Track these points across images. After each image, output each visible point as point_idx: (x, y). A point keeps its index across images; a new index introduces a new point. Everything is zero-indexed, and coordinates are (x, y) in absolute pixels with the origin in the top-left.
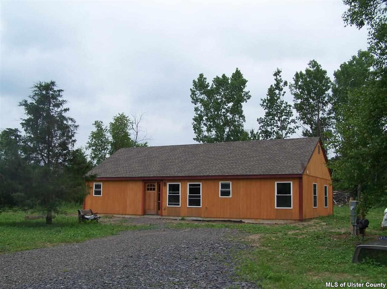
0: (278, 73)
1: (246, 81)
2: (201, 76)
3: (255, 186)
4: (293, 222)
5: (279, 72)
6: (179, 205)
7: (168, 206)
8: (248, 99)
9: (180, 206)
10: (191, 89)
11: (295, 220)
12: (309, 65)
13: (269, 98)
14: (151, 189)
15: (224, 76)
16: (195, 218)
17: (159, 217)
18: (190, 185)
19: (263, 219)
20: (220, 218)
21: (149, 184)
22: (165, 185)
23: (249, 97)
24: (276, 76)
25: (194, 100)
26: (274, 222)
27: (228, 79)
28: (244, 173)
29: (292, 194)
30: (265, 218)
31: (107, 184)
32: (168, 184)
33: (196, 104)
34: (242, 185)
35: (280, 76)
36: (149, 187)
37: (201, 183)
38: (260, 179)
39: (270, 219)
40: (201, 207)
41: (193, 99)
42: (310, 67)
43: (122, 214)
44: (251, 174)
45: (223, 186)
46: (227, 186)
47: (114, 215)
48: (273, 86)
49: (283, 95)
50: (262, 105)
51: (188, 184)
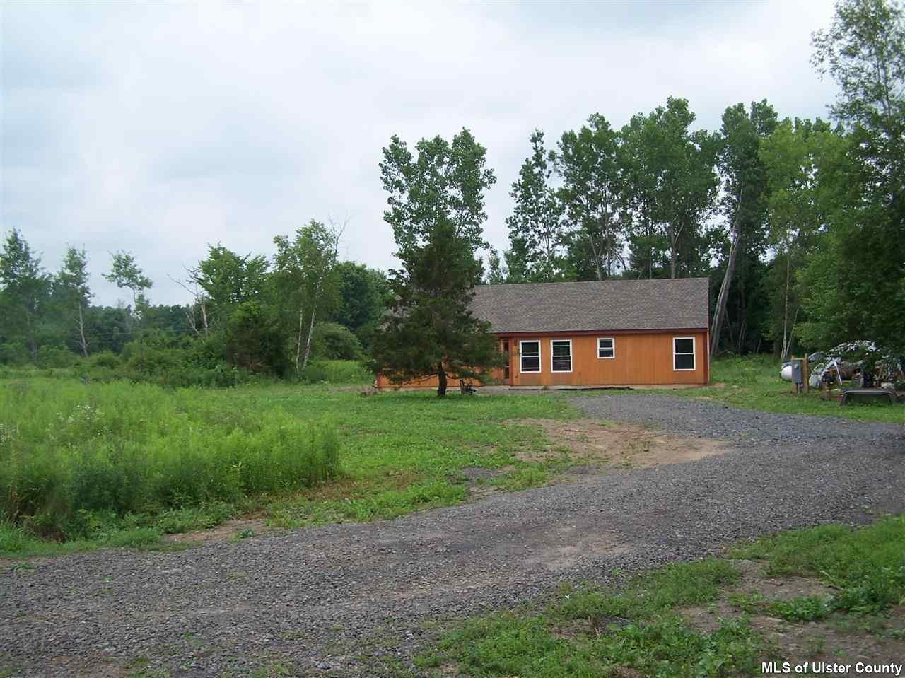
0: (537, 138)
1: (483, 151)
2: (395, 140)
3: (646, 344)
4: (697, 386)
5: (540, 135)
6: (538, 370)
7: (521, 372)
8: (491, 182)
9: (540, 371)
10: (380, 165)
11: (699, 384)
12: (589, 121)
13: (522, 181)
15: (437, 139)
16: (563, 387)
17: (507, 387)
18: (555, 343)
19: (658, 384)
20: (599, 385)
22: (516, 344)
23: (493, 180)
24: (535, 142)
25: (388, 184)
26: (672, 387)
27: (446, 144)
28: (632, 328)
29: (694, 353)
30: (660, 383)
32: (521, 342)
33: (392, 192)
34: (629, 343)
35: (542, 143)
37: (571, 341)
38: (654, 334)
39: (666, 384)
40: (571, 371)
41: (386, 182)
42: (591, 126)
44: (641, 328)
45: (602, 344)
46: (610, 344)
48: (530, 160)
49: (548, 176)
50: (513, 195)
51: (552, 341)
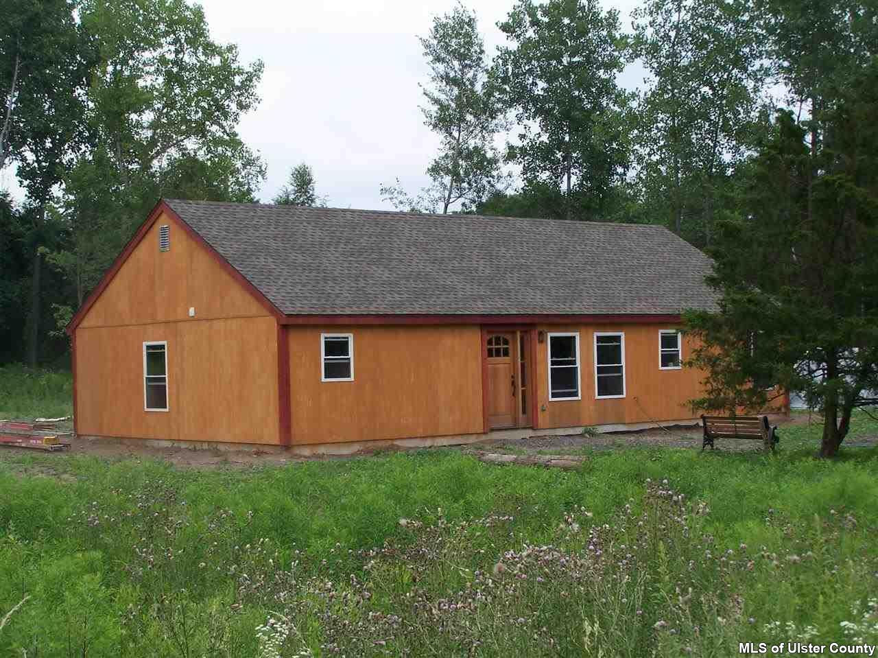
6: (577, 395)
7: (551, 399)
9: (579, 398)
14: (498, 354)
16: (611, 428)
17: (528, 433)
18: (600, 339)
21: (493, 336)
22: (543, 339)
31: (368, 337)
32: (550, 335)
36: (494, 347)
37: (622, 334)
40: (624, 396)
43: (424, 438)
47: (398, 443)
51: (596, 334)
